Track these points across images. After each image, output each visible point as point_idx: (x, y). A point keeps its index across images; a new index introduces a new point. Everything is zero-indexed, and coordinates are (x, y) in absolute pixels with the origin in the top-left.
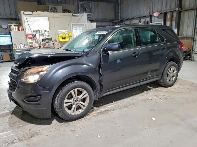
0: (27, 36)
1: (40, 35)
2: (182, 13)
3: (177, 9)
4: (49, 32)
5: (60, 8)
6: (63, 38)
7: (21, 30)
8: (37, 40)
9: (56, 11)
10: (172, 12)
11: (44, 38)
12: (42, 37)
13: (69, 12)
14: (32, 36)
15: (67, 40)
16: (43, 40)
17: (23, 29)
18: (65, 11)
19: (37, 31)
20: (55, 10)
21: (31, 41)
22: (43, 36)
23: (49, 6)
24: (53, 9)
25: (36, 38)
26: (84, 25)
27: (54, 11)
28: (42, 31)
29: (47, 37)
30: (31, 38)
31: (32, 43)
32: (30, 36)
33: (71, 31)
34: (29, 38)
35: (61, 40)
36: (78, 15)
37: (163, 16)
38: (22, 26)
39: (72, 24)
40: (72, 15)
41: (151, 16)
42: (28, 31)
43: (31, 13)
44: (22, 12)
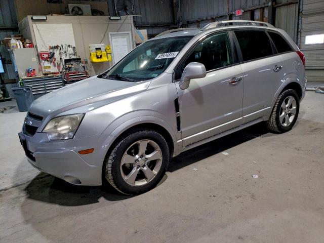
0: (40, 56)
1: (60, 54)
2: (278, 11)
3: (270, 4)
4: (74, 48)
5: (86, 8)
6: (98, 57)
7: (29, 47)
8: (56, 62)
9: (80, 13)
10: (263, 8)
11: (68, 58)
12: (64, 58)
13: (102, 14)
14: (49, 55)
15: (104, 59)
16: (66, 61)
17: (31, 45)
18: (95, 12)
19: (56, 47)
20: (78, 12)
21: (46, 64)
22: (66, 55)
23: (69, 5)
24: (76, 9)
25: (55, 59)
26: (128, 34)
27: (77, 14)
28: (64, 47)
29: (73, 57)
30: (46, 60)
31: (49, 67)
32: (46, 56)
33: (109, 44)
34: (43, 59)
35: (95, 60)
36: (118, 18)
38: (30, 39)
39: (110, 33)
40: (110, 18)
41: (231, 16)
42: (41, 48)
43: (44, 18)
44: (29, 16)
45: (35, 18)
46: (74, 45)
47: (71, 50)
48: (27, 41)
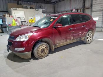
2: (85, 10)
5: (29, 7)
6: (31, 21)
12: (21, 21)
13: (33, 8)
15: (33, 22)
16: (22, 22)
17: (12, 17)
18: (31, 8)
19: (19, 18)
20: (26, 8)
23: (24, 6)
25: (19, 21)
26: (41, 15)
29: (24, 21)
31: (17, 23)
32: (16, 20)
35: (30, 22)
36: (38, 10)
38: (12, 15)
40: (35, 10)
41: (71, 11)
42: (15, 18)
43: (16, 9)
44: (12, 9)
46: (24, 17)
47: (23, 19)
48: (11, 15)
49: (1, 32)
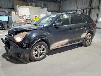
0: (19, 17)
1: (25, 17)
2: (91, 10)
3: (89, 8)
5: (34, 4)
6: (36, 19)
8: (24, 19)
10: (87, 9)
13: (38, 6)
16: (27, 19)
17: (17, 14)
18: (36, 6)
19: (24, 15)
20: (32, 5)
21: (21, 20)
23: (29, 3)
28: (26, 15)
29: (29, 18)
30: (21, 18)
32: (21, 17)
34: (20, 18)
35: (35, 20)
36: (43, 8)
37: (82, 10)
40: (41, 8)
42: (20, 15)
43: (22, 6)
44: (18, 6)
45: (19, 6)
46: (29, 15)
47: (28, 16)
48: (16, 12)
49: (7, 28)
